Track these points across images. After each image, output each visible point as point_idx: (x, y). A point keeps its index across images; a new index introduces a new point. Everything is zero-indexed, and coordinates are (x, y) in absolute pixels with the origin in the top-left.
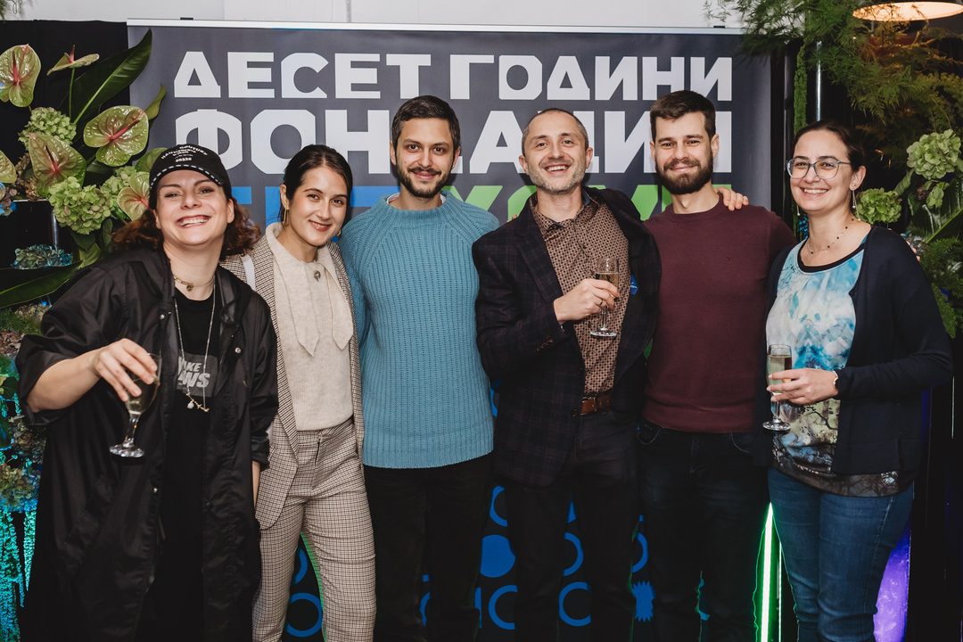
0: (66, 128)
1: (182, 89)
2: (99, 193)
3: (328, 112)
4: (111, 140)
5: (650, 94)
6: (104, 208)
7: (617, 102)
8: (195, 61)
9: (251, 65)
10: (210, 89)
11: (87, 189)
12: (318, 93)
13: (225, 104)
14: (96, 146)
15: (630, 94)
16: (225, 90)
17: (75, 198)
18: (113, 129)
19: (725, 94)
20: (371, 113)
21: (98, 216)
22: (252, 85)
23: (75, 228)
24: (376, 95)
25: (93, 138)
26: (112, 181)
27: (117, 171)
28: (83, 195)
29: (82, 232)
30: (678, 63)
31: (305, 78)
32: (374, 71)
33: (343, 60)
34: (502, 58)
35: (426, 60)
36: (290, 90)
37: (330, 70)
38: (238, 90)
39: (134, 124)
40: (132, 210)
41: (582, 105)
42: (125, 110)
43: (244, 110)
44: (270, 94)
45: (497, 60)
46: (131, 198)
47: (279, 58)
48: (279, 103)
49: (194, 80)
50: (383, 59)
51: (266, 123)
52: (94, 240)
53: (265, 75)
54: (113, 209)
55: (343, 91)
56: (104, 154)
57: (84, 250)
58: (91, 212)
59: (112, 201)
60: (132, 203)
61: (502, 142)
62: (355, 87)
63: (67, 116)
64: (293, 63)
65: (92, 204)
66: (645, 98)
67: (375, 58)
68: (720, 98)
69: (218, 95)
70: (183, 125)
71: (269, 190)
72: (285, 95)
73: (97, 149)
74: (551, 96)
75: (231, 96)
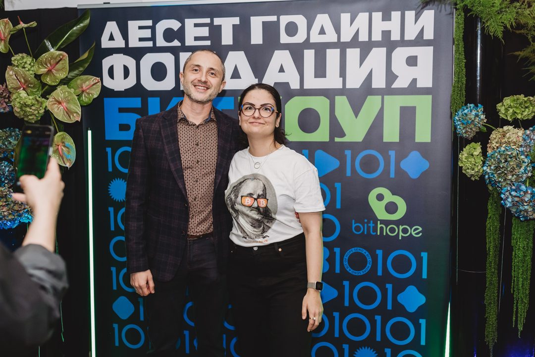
0: (29, 64)
1: (105, 43)
3: (181, 54)
4: (50, 71)
5: (377, 37)
7: (355, 42)
8: (111, 27)
9: (140, 28)
10: (119, 43)
11: (32, 97)
12: (176, 43)
13: (127, 51)
15: (363, 37)
16: (127, 43)
17: (22, 102)
19: (429, 35)
21: (37, 112)
22: (141, 40)
23: (26, 119)
24: (208, 43)
25: (40, 69)
28: (26, 100)
29: (30, 121)
30: (396, 15)
31: (169, 35)
32: (207, 29)
33: (189, 23)
34: (282, 17)
35: (236, 20)
36: (161, 42)
37: (182, 29)
38: (134, 43)
39: (61, 60)
40: (55, 110)
41: (332, 45)
42: (56, 54)
43: (137, 54)
44: (150, 44)
45: (278, 19)
46: (56, 103)
47: (155, 23)
48: (155, 49)
49: (111, 38)
50: (212, 21)
51: (148, 60)
53: (147, 33)
55: (190, 41)
56: (46, 78)
60: (56, 106)
61: (282, 70)
62: (196, 39)
64: (163, 25)
65: (32, 106)
66: (373, 39)
67: (208, 20)
68: (425, 38)
69: (123, 46)
70: (106, 63)
71: (150, 100)
72: (158, 45)
73: (41, 75)
74: (313, 40)
75: (130, 46)
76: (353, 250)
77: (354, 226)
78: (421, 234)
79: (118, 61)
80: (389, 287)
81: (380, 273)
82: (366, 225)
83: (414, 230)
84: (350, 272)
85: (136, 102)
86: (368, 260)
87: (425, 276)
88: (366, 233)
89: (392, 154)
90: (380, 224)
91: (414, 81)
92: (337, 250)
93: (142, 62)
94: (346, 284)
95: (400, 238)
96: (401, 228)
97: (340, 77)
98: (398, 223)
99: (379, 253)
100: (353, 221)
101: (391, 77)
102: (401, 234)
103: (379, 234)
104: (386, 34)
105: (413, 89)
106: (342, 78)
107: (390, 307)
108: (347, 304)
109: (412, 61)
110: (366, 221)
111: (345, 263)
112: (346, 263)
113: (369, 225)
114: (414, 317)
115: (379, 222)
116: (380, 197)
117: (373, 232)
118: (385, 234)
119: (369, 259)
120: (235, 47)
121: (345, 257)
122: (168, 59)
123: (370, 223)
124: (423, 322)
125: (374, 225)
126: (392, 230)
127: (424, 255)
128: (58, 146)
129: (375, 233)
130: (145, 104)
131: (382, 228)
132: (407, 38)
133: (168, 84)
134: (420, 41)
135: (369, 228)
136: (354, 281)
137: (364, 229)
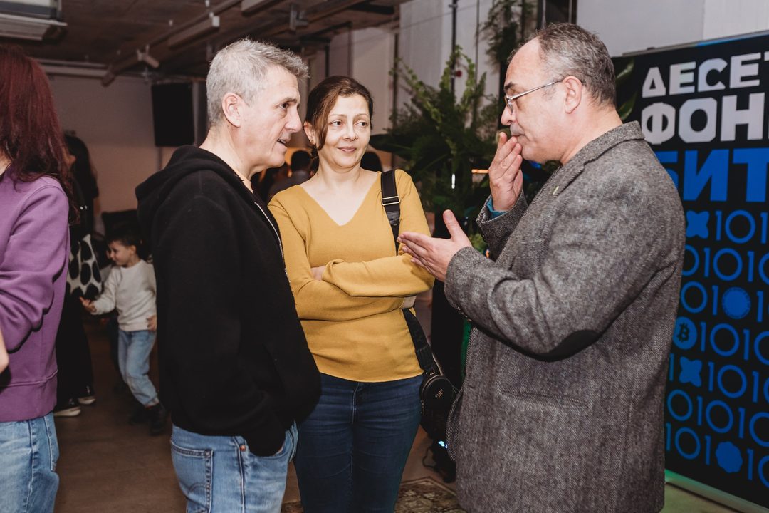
1: (647, 92)
3: (725, 98)
8: (654, 74)
9: (683, 72)
10: (660, 91)
12: (720, 86)
13: (667, 99)
16: (668, 91)
20: (752, 96)
22: (683, 85)
24: (756, 83)
31: (713, 77)
32: (756, 66)
33: (736, 60)
36: (703, 86)
37: (727, 70)
38: (675, 89)
43: (677, 101)
44: (691, 89)
47: (698, 66)
48: (697, 95)
49: (653, 86)
50: (763, 56)
51: (689, 108)
53: (689, 78)
55: (735, 83)
62: (744, 79)
64: (707, 66)
67: (757, 56)
69: (664, 93)
70: (646, 114)
71: (687, 153)
72: (700, 89)
75: (670, 93)
79: (657, 111)
85: (672, 157)
93: (682, 110)
122: (709, 105)
130: (681, 158)
133: (707, 135)
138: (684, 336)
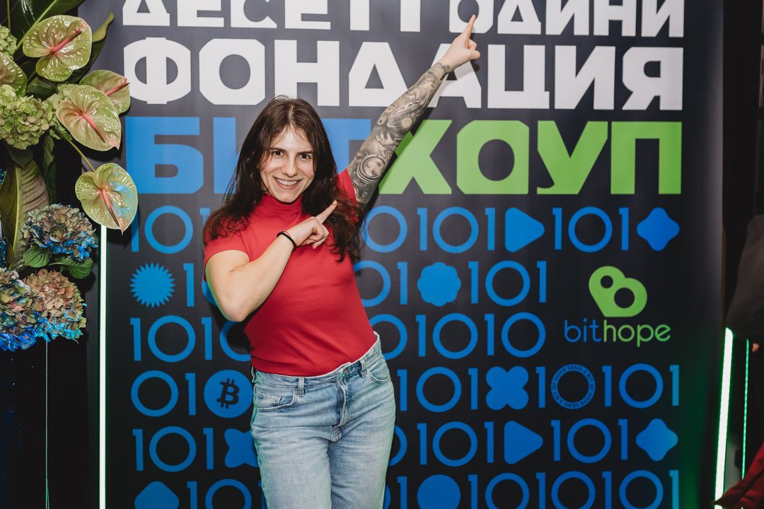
0: (5, 40)
1: (131, 17)
2: (36, 104)
3: (277, 42)
4: (53, 53)
5: (602, 30)
6: (42, 121)
7: (568, 36)
10: (159, 17)
11: (24, 99)
12: (268, 23)
13: (173, 32)
14: (35, 56)
15: (581, 29)
16: (174, 18)
17: (9, 107)
18: (54, 40)
19: (677, 30)
20: (320, 44)
21: (35, 128)
23: (11, 142)
24: (326, 26)
25: (33, 49)
26: (54, 99)
27: (59, 88)
28: (18, 103)
29: (17, 146)
31: (255, 7)
32: (324, 2)
36: (239, 19)
38: (187, 19)
39: (76, 36)
40: (72, 125)
41: (533, 40)
42: (67, 21)
43: (194, 39)
44: (218, 22)
46: (72, 112)
48: (228, 32)
49: (143, 8)
51: (212, 54)
52: (32, 156)
54: (52, 124)
55: (294, 21)
56: (46, 67)
57: (19, 166)
58: (27, 124)
59: (50, 114)
60: (72, 118)
62: (305, 17)
63: (7, 27)
65: (28, 115)
66: (596, 33)
68: (671, 35)
69: (167, 23)
70: (132, 53)
71: (217, 121)
72: (234, 24)
73: (37, 59)
74: (502, 30)
75: (180, 24)
76: (567, 369)
77: (567, 329)
78: (669, 337)
79: (156, 51)
80: (623, 423)
81: (608, 402)
82: (585, 327)
83: (660, 331)
84: (562, 405)
85: (191, 126)
86: (590, 383)
87: (676, 402)
88: (585, 340)
89: (624, 212)
90: (608, 324)
91: (656, 100)
92: (541, 371)
94: (556, 424)
95: (639, 345)
96: (640, 328)
97: (546, 90)
98: (634, 321)
99: (607, 370)
100: (566, 322)
101: (622, 93)
102: (639, 338)
103: (605, 340)
104: (615, 26)
105: (654, 112)
106: (548, 93)
107: (624, 455)
108: (557, 457)
109: (653, 69)
110: (585, 320)
111: (553, 391)
112: (555, 391)
113: (591, 327)
114: (662, 468)
115: (605, 322)
116: (607, 282)
117: (597, 338)
118: (615, 340)
119: (592, 382)
120: (373, 35)
121: (553, 381)
122: (252, 51)
123: (592, 324)
124: (674, 474)
125: (597, 326)
126: (626, 333)
127: (675, 369)
128: (101, 190)
129: (599, 340)
130: (207, 128)
131: (610, 331)
132: (644, 34)
133: (250, 95)
134: (663, 39)
135: (590, 331)
136: (568, 419)
137: (582, 335)
138: (229, 398)
